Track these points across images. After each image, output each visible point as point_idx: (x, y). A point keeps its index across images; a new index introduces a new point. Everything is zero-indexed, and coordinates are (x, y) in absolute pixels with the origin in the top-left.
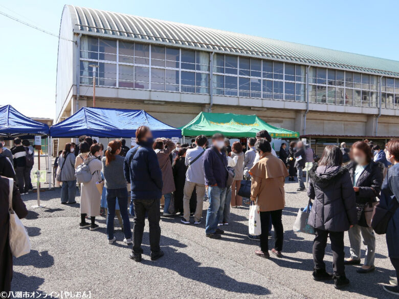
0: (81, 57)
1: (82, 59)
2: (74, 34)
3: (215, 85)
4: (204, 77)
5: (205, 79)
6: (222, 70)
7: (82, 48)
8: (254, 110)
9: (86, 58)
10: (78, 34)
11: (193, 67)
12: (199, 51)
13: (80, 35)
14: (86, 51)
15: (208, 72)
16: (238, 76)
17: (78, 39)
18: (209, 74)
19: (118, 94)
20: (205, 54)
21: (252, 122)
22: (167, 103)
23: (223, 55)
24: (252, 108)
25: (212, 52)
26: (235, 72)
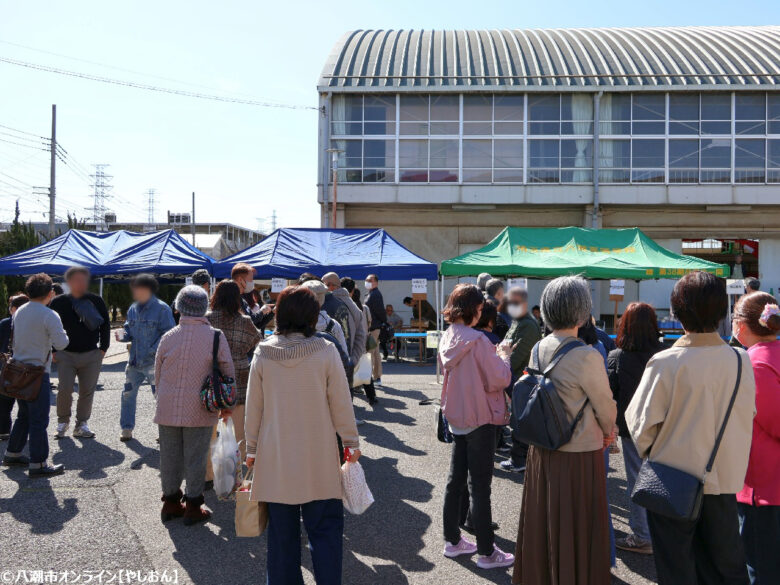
0: (333, 133)
1: (334, 137)
2: (321, 94)
3: (610, 162)
4: (580, 147)
5: (585, 152)
6: (625, 129)
7: (335, 118)
8: (712, 212)
9: (342, 135)
10: (326, 94)
11: (553, 130)
12: (568, 95)
13: (330, 95)
14: (341, 122)
15: (590, 137)
16: (667, 137)
17: (326, 101)
18: (593, 140)
19: (397, 195)
20: (582, 99)
21: (623, 242)
22: (500, 207)
23: (627, 94)
24: (708, 209)
25: (598, 92)
26: (660, 129)
